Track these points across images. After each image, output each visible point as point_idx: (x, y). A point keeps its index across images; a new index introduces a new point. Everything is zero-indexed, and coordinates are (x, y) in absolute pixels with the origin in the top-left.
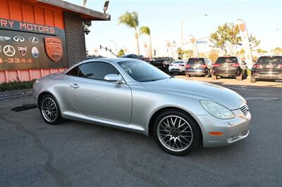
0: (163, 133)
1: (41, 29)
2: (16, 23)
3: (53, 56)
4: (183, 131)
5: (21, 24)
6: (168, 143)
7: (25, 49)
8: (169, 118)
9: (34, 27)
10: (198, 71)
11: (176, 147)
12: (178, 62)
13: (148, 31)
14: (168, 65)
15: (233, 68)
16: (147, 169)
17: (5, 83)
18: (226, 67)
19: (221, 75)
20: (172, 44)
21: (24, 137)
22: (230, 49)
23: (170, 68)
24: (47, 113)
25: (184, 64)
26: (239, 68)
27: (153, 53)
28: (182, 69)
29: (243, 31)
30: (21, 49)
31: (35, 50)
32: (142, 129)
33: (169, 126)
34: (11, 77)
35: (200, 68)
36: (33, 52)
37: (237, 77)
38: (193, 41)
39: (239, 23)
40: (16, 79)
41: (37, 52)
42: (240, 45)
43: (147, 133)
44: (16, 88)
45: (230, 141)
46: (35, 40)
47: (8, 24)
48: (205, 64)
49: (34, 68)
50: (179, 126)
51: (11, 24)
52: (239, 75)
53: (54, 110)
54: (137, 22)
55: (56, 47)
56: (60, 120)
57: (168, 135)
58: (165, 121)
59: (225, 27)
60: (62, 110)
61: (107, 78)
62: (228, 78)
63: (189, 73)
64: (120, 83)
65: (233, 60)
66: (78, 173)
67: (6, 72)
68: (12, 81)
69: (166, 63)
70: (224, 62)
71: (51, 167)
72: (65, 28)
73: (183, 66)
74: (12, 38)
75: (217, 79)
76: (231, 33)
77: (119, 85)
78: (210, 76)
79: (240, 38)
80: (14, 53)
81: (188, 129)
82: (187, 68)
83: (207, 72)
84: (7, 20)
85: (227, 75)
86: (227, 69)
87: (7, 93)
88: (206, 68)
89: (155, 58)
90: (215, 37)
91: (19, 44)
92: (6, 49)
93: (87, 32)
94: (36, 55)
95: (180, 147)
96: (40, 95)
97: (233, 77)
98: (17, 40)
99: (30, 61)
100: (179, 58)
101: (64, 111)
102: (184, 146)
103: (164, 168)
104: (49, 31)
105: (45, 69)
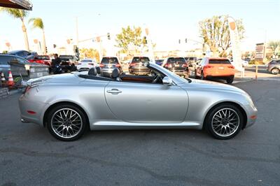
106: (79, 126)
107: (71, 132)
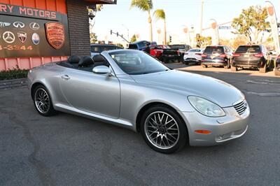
0: (151, 129)
1: (42, 14)
2: (16, 8)
3: (55, 43)
4: (170, 128)
5: (20, 8)
6: (155, 140)
7: (25, 35)
8: (157, 114)
9: (34, 12)
10: (217, 61)
11: (163, 145)
12: (195, 51)
13: (163, 15)
14: (183, 54)
15: (255, 59)
16: (128, 165)
17: (4, 72)
18: (248, 57)
19: (241, 66)
20: (191, 30)
21: (15, 128)
22: (256, 37)
23: (185, 57)
24: (40, 104)
25: (201, 52)
26: (263, 59)
27: (168, 40)
28: (198, 58)
29: (271, 15)
30: (21, 35)
31: (35, 37)
32: (130, 124)
33: (156, 122)
34: (11, 65)
35: (218, 58)
36: (33, 38)
37: (260, 69)
38: (214, 26)
39: (268, 5)
40: (15, 67)
41: (38, 39)
42: (268, 31)
43: (135, 129)
44: (15, 77)
45: (219, 141)
46: (36, 26)
47: (7, 9)
48: (224, 53)
49: (35, 56)
50: (166, 123)
51: (11, 9)
52: (263, 66)
53: (47, 101)
54: (151, 5)
55: (58, 33)
56: (52, 112)
57: (155, 132)
58: (153, 116)
59: (251, 11)
60: (54, 101)
61: (96, 69)
62: (250, 69)
63: (205, 63)
64: (110, 76)
65: (257, 49)
66: (59, 165)
67: (6, 59)
68: (12, 69)
69: (181, 51)
70: (246, 51)
71: (34, 159)
72: (67, 13)
73: (200, 54)
74: (12, 24)
75: (237, 70)
76: (257, 18)
77: (109, 77)
78: (230, 67)
79: (268, 23)
80: (14, 40)
81: (175, 126)
82: (204, 58)
83: (226, 62)
84: (6, 5)
85: (248, 67)
86: (249, 60)
87: (5, 82)
88: (226, 58)
89: (170, 46)
90: (238, 21)
91: (19, 30)
92: (6, 36)
93: (92, 17)
94: (36, 42)
95: (167, 145)
96: (33, 85)
97: (255, 69)
98: (17, 26)
99: (30, 48)
100: (198, 46)
101: (57, 103)
102: (171, 144)
103: (146, 164)
104: (50, 15)
105: (46, 56)
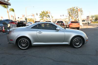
23: (27, 25)
29: (49, 14)
50: (79, 40)
59: (44, 12)
106: (28, 44)
107: (25, 47)
